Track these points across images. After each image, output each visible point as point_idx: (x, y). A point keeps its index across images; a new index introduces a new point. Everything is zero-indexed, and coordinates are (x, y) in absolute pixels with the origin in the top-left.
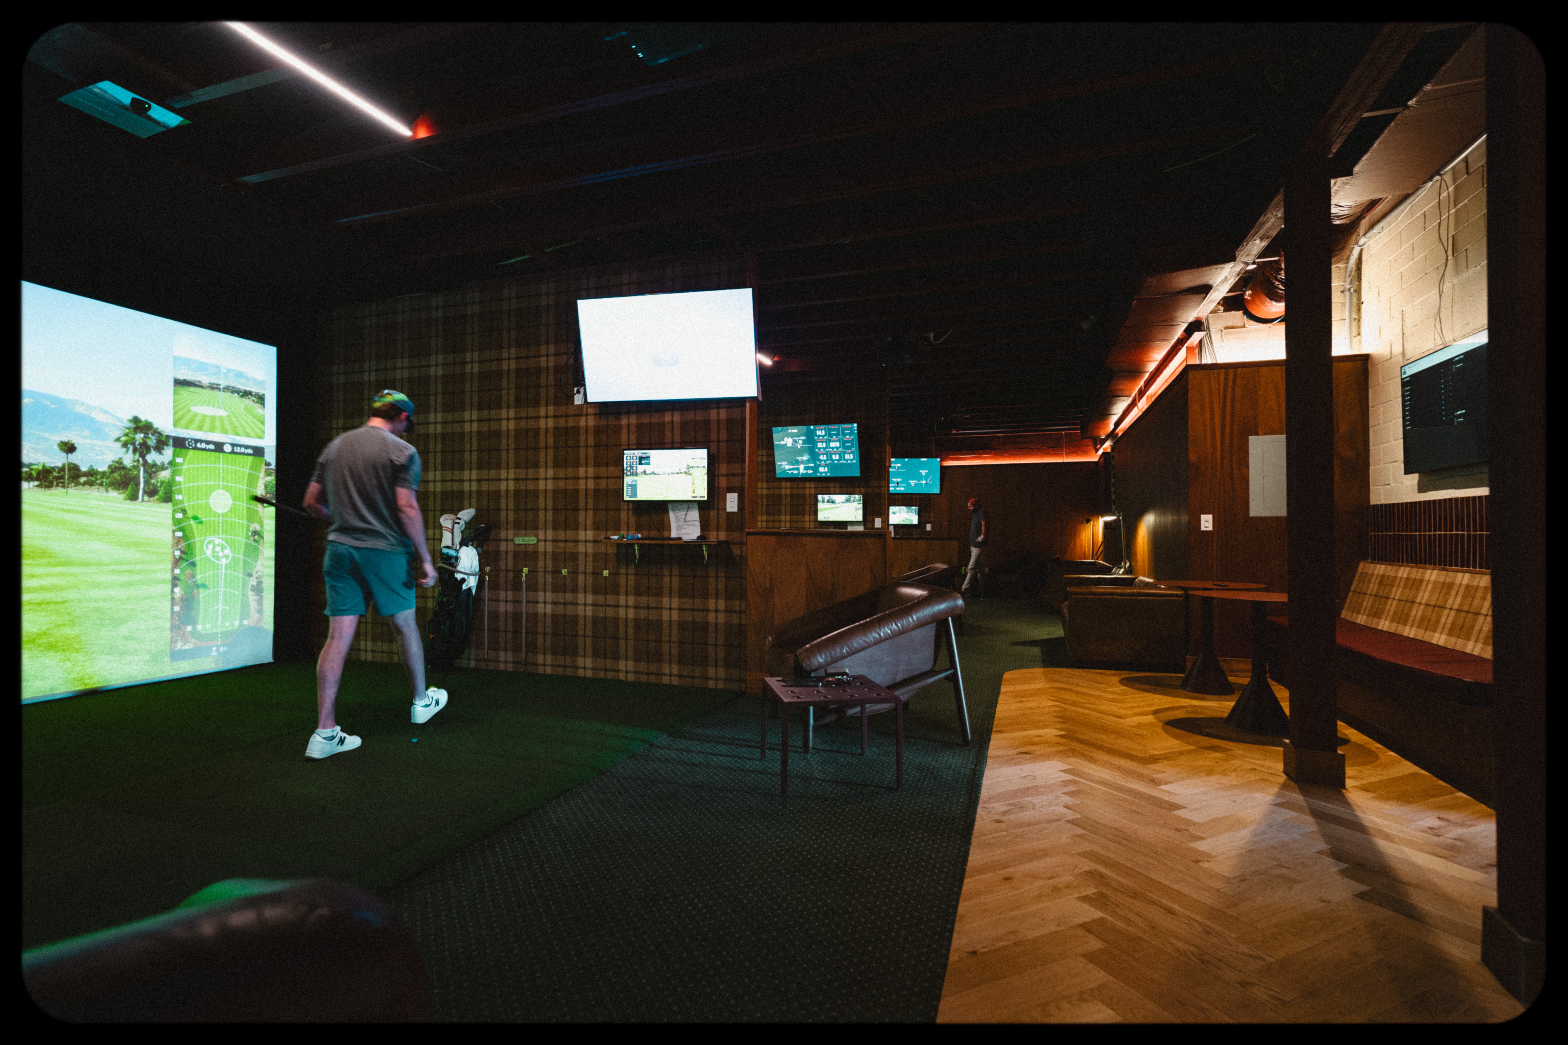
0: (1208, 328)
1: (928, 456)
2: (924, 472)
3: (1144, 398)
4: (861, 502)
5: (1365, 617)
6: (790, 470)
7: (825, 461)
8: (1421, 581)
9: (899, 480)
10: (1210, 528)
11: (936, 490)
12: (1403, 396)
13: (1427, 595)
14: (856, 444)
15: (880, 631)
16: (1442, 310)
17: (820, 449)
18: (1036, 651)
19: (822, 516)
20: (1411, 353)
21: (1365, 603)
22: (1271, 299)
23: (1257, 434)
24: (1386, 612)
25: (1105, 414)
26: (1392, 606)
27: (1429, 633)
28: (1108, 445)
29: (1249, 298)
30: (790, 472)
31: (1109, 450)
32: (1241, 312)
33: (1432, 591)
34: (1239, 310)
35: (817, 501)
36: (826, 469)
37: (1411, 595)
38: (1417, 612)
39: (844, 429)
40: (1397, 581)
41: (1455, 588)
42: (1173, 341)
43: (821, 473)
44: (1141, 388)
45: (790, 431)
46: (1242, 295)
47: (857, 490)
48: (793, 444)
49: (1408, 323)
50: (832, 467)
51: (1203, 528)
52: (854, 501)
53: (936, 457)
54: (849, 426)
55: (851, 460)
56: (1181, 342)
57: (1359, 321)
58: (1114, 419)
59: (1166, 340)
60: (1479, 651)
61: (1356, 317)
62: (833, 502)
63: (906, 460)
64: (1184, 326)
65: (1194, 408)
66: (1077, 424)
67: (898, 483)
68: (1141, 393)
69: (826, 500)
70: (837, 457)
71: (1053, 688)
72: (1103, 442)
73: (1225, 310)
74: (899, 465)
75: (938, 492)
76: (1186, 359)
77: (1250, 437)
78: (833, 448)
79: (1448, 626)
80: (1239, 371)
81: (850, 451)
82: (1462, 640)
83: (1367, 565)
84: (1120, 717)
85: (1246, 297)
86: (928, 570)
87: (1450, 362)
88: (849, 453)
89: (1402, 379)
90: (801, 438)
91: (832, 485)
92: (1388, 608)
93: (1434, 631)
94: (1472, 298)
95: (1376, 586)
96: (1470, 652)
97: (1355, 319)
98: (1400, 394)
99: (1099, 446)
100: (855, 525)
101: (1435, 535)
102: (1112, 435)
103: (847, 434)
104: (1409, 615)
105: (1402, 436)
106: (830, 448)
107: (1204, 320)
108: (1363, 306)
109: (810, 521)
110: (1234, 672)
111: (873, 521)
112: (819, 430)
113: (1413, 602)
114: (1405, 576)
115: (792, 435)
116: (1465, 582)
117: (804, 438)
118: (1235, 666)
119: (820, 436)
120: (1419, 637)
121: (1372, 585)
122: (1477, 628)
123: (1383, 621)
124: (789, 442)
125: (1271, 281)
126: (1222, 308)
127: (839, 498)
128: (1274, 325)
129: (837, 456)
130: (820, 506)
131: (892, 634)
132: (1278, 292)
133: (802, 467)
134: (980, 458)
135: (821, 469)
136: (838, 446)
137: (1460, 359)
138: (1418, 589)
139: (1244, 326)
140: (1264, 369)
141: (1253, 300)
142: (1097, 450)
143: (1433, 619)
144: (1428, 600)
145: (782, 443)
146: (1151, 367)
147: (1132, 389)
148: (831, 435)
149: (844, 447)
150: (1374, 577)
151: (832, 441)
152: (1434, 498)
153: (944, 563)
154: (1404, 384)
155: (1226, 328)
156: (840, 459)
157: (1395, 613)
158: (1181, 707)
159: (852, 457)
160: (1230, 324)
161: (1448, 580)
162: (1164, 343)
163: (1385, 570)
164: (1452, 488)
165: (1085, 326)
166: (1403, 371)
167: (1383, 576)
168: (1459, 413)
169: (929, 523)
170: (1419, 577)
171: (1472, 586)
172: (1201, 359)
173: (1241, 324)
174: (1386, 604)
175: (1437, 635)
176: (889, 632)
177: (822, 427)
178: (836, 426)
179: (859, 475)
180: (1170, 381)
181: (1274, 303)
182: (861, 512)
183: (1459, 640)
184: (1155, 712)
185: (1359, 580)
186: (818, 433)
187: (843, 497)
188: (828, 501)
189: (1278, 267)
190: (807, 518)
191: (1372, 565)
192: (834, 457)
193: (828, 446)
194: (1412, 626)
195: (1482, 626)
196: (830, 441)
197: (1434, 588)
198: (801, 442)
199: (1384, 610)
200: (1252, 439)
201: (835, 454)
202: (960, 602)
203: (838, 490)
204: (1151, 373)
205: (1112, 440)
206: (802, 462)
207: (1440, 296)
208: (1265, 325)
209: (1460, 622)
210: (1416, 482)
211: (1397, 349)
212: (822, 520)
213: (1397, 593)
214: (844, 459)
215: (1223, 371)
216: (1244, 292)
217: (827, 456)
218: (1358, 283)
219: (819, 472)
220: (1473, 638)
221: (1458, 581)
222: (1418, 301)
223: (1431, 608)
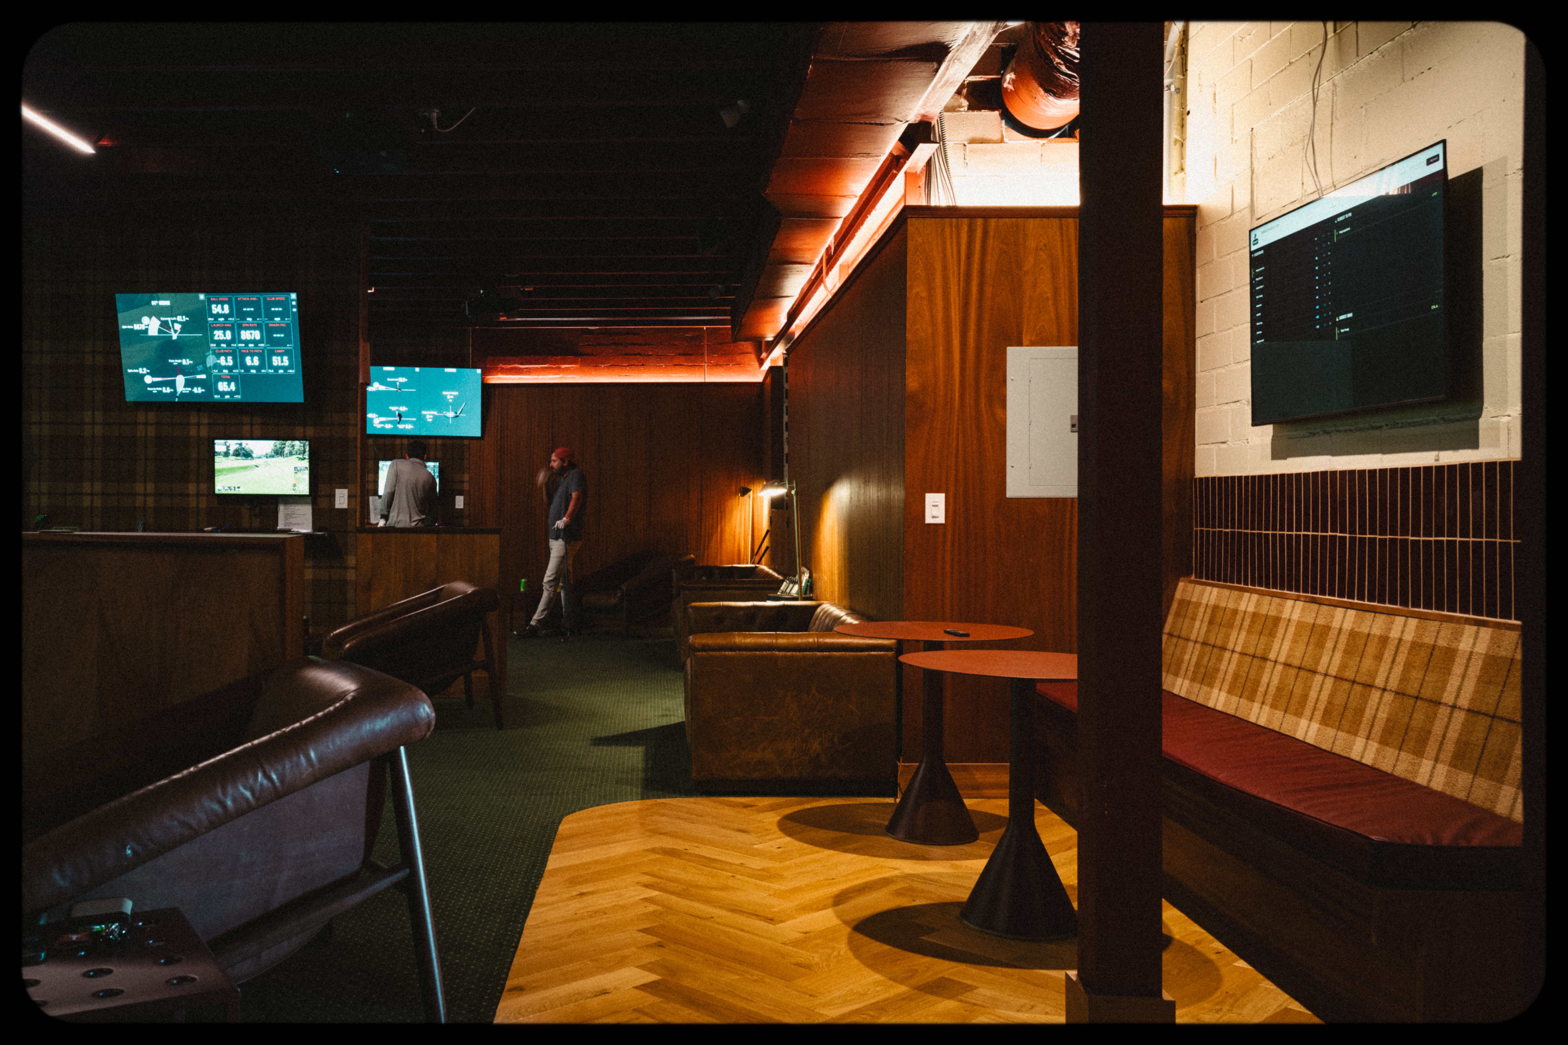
0: (942, 139)
1: (461, 363)
2: (450, 395)
3: (836, 269)
4: (307, 455)
5: (1187, 682)
6: (154, 385)
7: (230, 369)
8: (1277, 620)
9: (403, 409)
10: (941, 520)
11: (473, 429)
12: (1253, 285)
13: (1286, 645)
14: (295, 334)
15: (225, 794)
16: (1317, 128)
17: (218, 343)
18: (635, 756)
19: (223, 485)
20: (1267, 207)
21: (1187, 657)
22: (1047, 91)
23: (1020, 344)
24: (1220, 675)
25: (772, 296)
26: (1229, 665)
27: (1290, 718)
28: (778, 354)
29: (1011, 87)
30: (155, 390)
31: (781, 363)
32: (997, 113)
33: (1295, 641)
34: (992, 109)
35: (212, 454)
36: (233, 387)
37: (1261, 646)
38: (1271, 677)
39: (269, 305)
40: (1239, 618)
41: (1333, 635)
42: (883, 158)
43: (223, 394)
44: (828, 249)
45: (154, 303)
46: (999, 82)
47: (299, 430)
48: (160, 331)
49: (1261, 151)
50: (244, 380)
51: (929, 520)
52: (291, 454)
53: (475, 367)
54: (280, 297)
55: (285, 368)
56: (895, 163)
57: (1182, 145)
58: (787, 305)
59: (868, 155)
60: (1372, 756)
61: (1178, 138)
62: (248, 455)
63: (417, 369)
64: (900, 129)
65: (916, 290)
66: (724, 313)
67: (400, 416)
68: (831, 258)
69: (231, 452)
70: (256, 361)
71: (653, 851)
72: (771, 346)
73: (971, 108)
74: (403, 380)
75: (477, 433)
76: (904, 196)
77: (1010, 350)
78: (247, 342)
79: (1322, 706)
80: (993, 222)
81: (281, 349)
82: (1343, 734)
83: (1190, 587)
84: (771, 920)
85: (1005, 85)
86: (437, 596)
87: (1329, 224)
88: (281, 355)
89: (1251, 253)
90: (179, 318)
91: (246, 419)
92: (1223, 667)
93: (1299, 714)
94: (1363, 109)
95: (1205, 625)
96: (1358, 759)
97: (1176, 141)
98: (1248, 281)
99: (764, 355)
100: (296, 503)
101: (1298, 536)
102: (784, 334)
103: (277, 314)
104: (1257, 683)
105: (1249, 357)
106: (241, 341)
107: (934, 122)
108: (1189, 118)
109: (198, 495)
110: (977, 790)
111: (332, 496)
112: (217, 303)
113: (1265, 659)
114: (1251, 609)
115: (158, 312)
116: (1347, 626)
117: (185, 319)
118: (979, 777)
119: (218, 315)
120: (1275, 726)
121: (1197, 624)
122: (1368, 713)
123: (1215, 691)
124: (151, 325)
125: (1047, 57)
126: (965, 103)
127: (261, 447)
128: (1050, 142)
129: (256, 359)
130: (220, 463)
131: (257, 799)
132: (1058, 79)
133: (180, 380)
134: (559, 370)
135: (222, 386)
136: (258, 337)
137: (1346, 219)
138: (1272, 635)
139: (1002, 141)
140: (1032, 223)
141: (1016, 92)
142: (761, 362)
143: (1298, 691)
144: (1288, 656)
145: (137, 327)
146: (846, 208)
147: (815, 251)
148: (243, 316)
149: (271, 341)
150: (1202, 610)
151: (246, 329)
152: (1299, 471)
153: (470, 581)
154: (1255, 262)
155: (973, 141)
156: (262, 366)
157: (1236, 676)
158: (886, 882)
159: (286, 362)
160: (978, 134)
161: (1321, 621)
162: (867, 160)
163: (1219, 597)
164: (1327, 454)
165: (729, 119)
166: (1253, 239)
167: (1216, 608)
168: (1342, 317)
169: (460, 494)
170: (1273, 613)
171: (1358, 633)
172: (928, 195)
173: (997, 136)
174: (1220, 659)
175: (1304, 722)
176: (248, 794)
177: (224, 297)
178: (254, 298)
179: (300, 399)
180: (877, 237)
181: (1051, 98)
182: (305, 476)
183: (1340, 733)
184: (839, 899)
185: (1178, 615)
186: (216, 309)
187: (268, 446)
188: (237, 454)
189: (1060, 31)
190: (192, 488)
191: (1199, 588)
192: (248, 361)
193: (236, 338)
194: (1263, 703)
195: (1377, 709)
196: (241, 327)
197: (1297, 634)
198: (178, 327)
199: (1217, 670)
200: (1012, 352)
201: (252, 355)
202: (426, 710)
203: (257, 431)
204: (845, 219)
205: (786, 344)
206: (180, 370)
207: (1315, 104)
208: (1035, 140)
209: (1340, 700)
210: (1268, 439)
211: (1242, 200)
212: (223, 492)
213: (1238, 640)
214: (271, 366)
215: (966, 221)
216: (1003, 75)
217: (234, 359)
218: (1182, 77)
219: (218, 392)
220: (1363, 732)
221: (1336, 624)
222: (1278, 112)
223: (1293, 672)
